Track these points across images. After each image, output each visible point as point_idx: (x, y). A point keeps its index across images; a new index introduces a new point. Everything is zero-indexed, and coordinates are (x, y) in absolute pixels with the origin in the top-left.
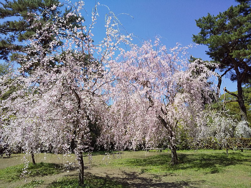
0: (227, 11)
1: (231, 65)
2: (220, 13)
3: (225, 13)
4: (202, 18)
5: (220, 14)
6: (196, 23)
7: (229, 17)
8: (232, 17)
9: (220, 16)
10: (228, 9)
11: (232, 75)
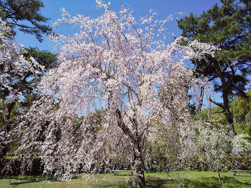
0: (211, 9)
1: (214, 74)
2: (204, 12)
3: (209, 12)
4: (184, 18)
5: (204, 14)
6: (178, 23)
7: (213, 17)
8: (216, 18)
9: (204, 16)
10: (212, 7)
11: (215, 85)
